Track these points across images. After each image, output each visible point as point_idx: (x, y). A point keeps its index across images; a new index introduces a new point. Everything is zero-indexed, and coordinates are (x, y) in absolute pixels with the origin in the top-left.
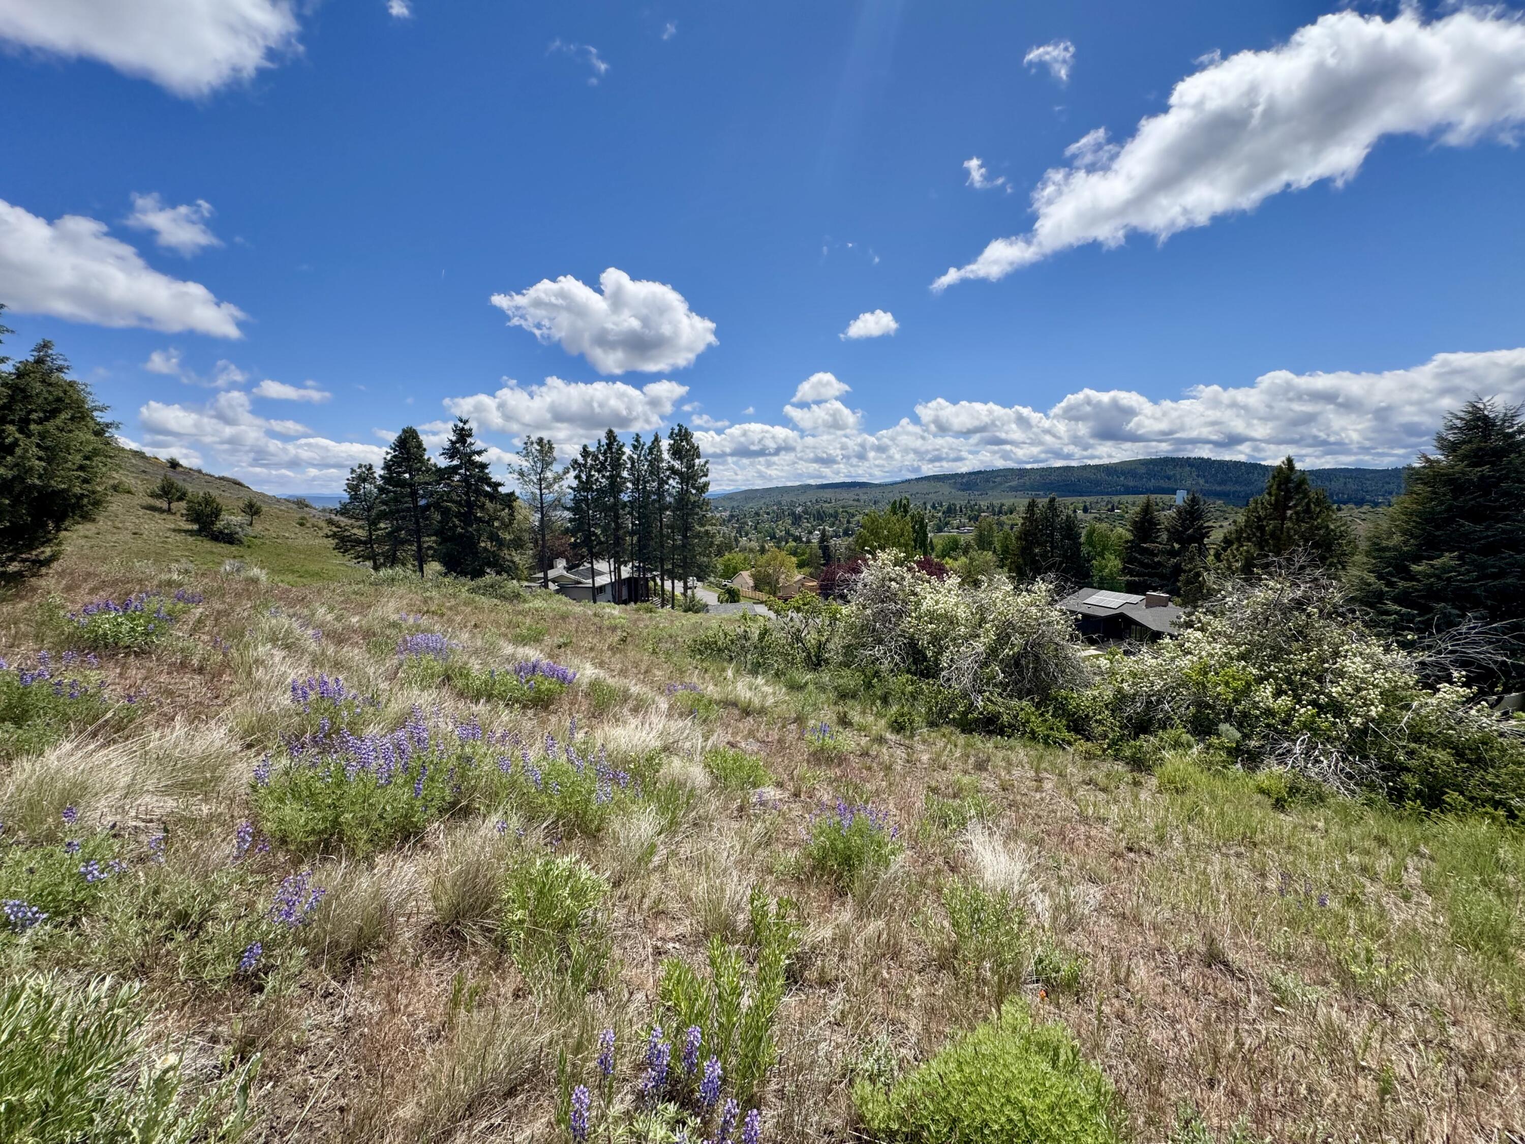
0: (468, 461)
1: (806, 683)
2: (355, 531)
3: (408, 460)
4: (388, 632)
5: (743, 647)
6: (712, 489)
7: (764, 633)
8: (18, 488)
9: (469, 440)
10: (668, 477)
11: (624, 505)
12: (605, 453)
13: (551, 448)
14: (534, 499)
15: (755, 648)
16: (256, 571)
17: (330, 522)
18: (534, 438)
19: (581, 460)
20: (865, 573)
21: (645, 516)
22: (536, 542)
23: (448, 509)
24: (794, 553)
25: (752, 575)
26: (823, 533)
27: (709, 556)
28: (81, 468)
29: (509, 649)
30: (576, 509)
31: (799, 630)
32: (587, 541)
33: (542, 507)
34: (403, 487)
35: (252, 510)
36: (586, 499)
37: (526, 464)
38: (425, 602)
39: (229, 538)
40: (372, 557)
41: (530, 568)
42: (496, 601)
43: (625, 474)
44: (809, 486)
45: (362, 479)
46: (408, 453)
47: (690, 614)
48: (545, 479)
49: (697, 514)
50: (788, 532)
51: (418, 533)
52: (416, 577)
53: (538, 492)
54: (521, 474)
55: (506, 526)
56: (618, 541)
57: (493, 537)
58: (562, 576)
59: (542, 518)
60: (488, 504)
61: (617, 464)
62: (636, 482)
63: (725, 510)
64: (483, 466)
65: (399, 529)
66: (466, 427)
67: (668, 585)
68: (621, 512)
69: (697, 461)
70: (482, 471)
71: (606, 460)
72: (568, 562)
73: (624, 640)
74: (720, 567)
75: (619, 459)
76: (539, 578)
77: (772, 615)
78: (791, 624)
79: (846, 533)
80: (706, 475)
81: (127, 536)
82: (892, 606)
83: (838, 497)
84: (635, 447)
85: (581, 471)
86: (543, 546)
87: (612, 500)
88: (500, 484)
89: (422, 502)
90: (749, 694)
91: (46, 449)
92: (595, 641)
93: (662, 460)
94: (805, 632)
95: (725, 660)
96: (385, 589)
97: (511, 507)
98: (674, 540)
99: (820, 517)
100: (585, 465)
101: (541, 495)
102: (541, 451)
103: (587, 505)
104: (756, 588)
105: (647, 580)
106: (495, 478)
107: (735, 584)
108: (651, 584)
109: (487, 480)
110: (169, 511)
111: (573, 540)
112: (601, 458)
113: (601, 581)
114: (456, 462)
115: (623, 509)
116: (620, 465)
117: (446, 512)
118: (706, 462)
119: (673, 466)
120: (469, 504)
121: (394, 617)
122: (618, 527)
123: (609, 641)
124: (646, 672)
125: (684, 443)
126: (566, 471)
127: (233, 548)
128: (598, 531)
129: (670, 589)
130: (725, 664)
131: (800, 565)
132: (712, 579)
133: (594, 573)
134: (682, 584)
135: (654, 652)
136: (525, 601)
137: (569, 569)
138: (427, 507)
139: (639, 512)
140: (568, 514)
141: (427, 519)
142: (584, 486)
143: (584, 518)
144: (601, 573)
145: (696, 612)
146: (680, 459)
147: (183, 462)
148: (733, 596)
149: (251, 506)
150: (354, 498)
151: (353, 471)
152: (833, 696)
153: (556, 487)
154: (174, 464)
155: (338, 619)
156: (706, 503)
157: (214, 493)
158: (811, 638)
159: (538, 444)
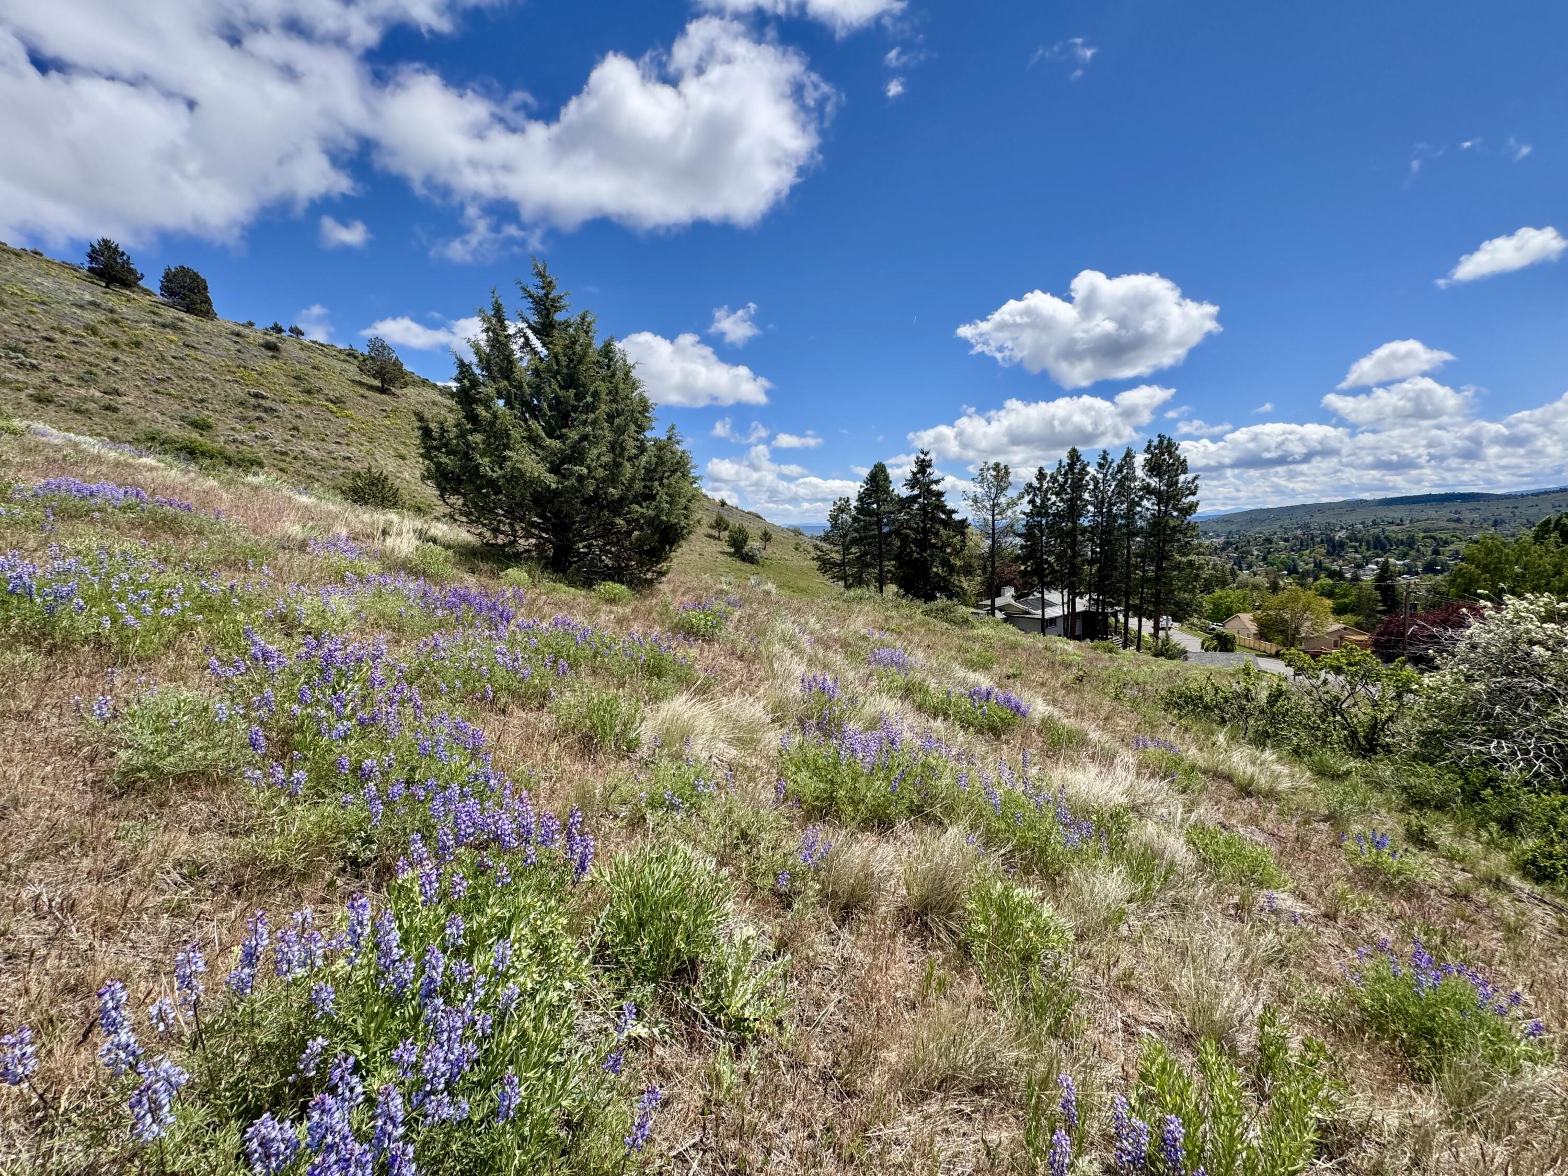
0: (927, 491)
1: (1348, 773)
2: (833, 555)
3: (876, 492)
4: (860, 643)
5: (1242, 709)
6: (1203, 510)
7: (1276, 696)
8: (657, 522)
9: (929, 470)
10: (1141, 498)
11: (1084, 531)
12: (1066, 474)
13: (1007, 473)
14: (986, 525)
15: (1262, 712)
16: (770, 586)
17: (816, 547)
18: (991, 463)
19: (1036, 484)
20: (1475, 628)
21: (1108, 542)
22: (984, 569)
23: (907, 536)
24: (1330, 595)
25: (1256, 620)
26: (1385, 568)
27: (1191, 592)
28: (685, 508)
29: (960, 672)
30: (1029, 535)
31: (1338, 699)
32: (1038, 571)
33: (993, 533)
34: (871, 516)
35: (766, 537)
36: (1039, 525)
37: (980, 491)
38: (886, 620)
39: (749, 559)
40: (844, 578)
41: (978, 595)
42: (946, 625)
43: (1086, 496)
44: (1362, 502)
45: (841, 510)
46: (877, 486)
47: (1161, 660)
48: (998, 505)
49: (1179, 540)
50: (1319, 565)
51: (881, 557)
52: (878, 597)
53: (990, 518)
54: (975, 500)
55: (957, 552)
56: (1074, 570)
57: (945, 563)
58: (1009, 605)
59: (993, 544)
60: (942, 531)
61: (1078, 486)
62: (1099, 505)
63: (1218, 536)
64: (940, 494)
65: (865, 553)
66: (927, 458)
67: (1133, 623)
68: (1080, 538)
69: (1182, 478)
70: (938, 500)
71: (1066, 482)
72: (1016, 591)
73: (1080, 679)
74: (1207, 607)
75: (1081, 480)
76: (986, 606)
77: (1290, 671)
78: (1323, 689)
79: (1430, 568)
80: (1194, 494)
81: (695, 556)
82: (1534, 684)
83: (1416, 515)
84: (1101, 466)
85: (1035, 495)
86: (992, 573)
87: (1070, 524)
88: (954, 512)
89: (886, 530)
90: (1250, 770)
91: (670, 496)
92: (1046, 676)
93: (1135, 479)
94: (1350, 701)
95: (1213, 721)
96: (856, 607)
97: (963, 534)
98: (1144, 571)
99: (1380, 545)
100: (1040, 489)
101: (993, 521)
102: (996, 477)
103: (1041, 531)
104: (1262, 635)
105: (1106, 616)
106: (950, 505)
107: (1229, 628)
108: (1112, 620)
109: (942, 508)
110: (719, 538)
111: (1023, 568)
112: (1060, 479)
113: (1051, 613)
114: (916, 492)
115: (1083, 534)
116: (1081, 486)
117: (905, 539)
118: (1195, 478)
119: (1149, 484)
120: (925, 532)
121: (863, 631)
122: (1075, 555)
123: (1063, 678)
124: (1106, 719)
125: (1166, 457)
126: (1021, 497)
127: (753, 567)
128: (1052, 559)
129: (1136, 628)
130: (1215, 726)
131: (1339, 611)
132: (1195, 621)
133: (1044, 604)
134: (1151, 623)
135: (1117, 697)
136: (973, 627)
137: (1017, 598)
138: (889, 534)
139: (1101, 539)
140: (1019, 541)
141: (888, 545)
142: (1039, 511)
143: (1036, 544)
144: (1052, 605)
145: (1171, 658)
146: (1159, 475)
147: (728, 502)
148: (1225, 644)
149: (765, 534)
150: (834, 526)
151: (835, 503)
152: (1397, 799)
153: (1009, 513)
154: (723, 504)
155: (824, 628)
156: (1192, 527)
157: (745, 524)
158: (1361, 714)
159: (994, 470)
